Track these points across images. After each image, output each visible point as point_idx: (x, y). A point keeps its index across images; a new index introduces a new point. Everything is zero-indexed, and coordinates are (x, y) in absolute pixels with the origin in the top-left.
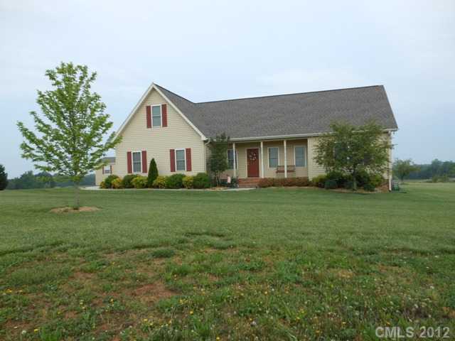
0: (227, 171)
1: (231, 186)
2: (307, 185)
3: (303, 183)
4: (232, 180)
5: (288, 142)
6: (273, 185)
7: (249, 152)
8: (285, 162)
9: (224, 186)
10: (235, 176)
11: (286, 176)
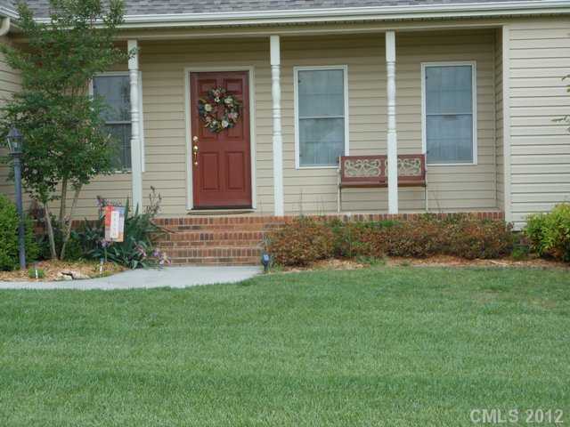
0: (99, 183)
1: (124, 256)
2: (502, 254)
3: (488, 243)
4: (130, 225)
5: (404, 41)
6: (340, 254)
7: (203, 86)
8: (392, 138)
9: (89, 258)
10: (139, 204)
11: (393, 209)
